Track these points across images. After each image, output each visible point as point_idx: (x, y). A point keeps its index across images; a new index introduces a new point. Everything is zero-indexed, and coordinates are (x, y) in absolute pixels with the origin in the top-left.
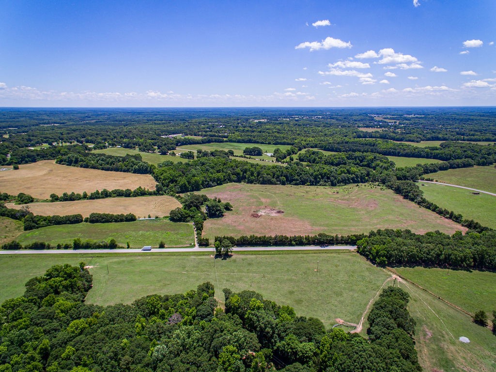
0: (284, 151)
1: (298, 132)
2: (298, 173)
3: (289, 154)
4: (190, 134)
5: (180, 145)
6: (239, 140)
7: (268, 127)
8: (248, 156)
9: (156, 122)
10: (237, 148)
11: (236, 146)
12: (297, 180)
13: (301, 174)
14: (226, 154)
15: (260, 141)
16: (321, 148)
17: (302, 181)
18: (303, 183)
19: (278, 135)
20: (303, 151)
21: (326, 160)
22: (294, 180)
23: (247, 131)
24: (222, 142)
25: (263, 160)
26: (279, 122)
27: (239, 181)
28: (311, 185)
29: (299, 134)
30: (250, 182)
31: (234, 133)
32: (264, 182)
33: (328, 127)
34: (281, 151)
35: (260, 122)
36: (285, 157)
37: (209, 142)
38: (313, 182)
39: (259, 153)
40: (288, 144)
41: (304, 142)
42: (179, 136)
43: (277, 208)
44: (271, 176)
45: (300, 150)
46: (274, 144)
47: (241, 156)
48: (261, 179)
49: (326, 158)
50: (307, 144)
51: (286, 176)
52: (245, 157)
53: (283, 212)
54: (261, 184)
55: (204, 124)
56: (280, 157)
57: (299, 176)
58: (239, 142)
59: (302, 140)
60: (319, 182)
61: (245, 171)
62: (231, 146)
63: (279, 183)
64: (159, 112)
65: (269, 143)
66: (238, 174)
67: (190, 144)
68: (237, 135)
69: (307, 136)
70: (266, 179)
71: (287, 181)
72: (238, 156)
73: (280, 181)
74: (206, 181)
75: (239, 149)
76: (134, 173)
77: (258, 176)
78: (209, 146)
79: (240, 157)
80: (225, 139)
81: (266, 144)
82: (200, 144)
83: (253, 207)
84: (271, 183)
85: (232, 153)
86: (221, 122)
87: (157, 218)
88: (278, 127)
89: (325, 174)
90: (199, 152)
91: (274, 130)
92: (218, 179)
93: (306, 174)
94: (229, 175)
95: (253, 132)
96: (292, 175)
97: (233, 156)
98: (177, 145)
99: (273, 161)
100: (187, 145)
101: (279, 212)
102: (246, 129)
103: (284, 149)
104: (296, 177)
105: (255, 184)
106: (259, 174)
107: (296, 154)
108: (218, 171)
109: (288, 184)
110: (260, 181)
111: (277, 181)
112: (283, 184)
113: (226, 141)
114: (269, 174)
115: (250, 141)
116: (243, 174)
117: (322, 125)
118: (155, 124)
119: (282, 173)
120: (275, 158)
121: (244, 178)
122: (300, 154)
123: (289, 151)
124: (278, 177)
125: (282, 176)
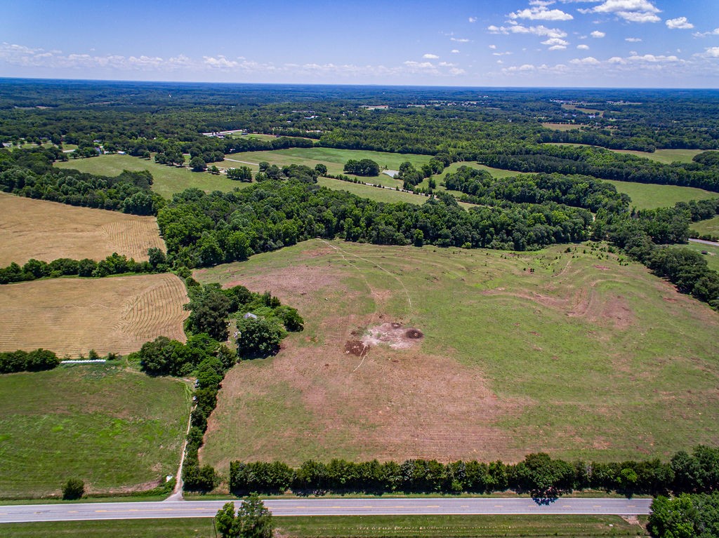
0: (419, 169)
1: (441, 130)
2: (448, 221)
3: (428, 174)
4: (256, 131)
5: (233, 152)
6: (340, 143)
7: (390, 119)
8: (352, 177)
9: (207, 107)
10: (333, 158)
11: (333, 155)
12: (446, 237)
13: (454, 224)
14: (311, 173)
15: (376, 146)
16: (484, 161)
17: (456, 239)
18: (459, 242)
19: (407, 135)
20: (453, 168)
21: (498, 190)
22: (440, 236)
23: (355, 126)
24: (309, 146)
25: (380, 186)
26: (409, 110)
27: (329, 235)
28: (473, 247)
29: (442, 134)
30: (352, 238)
31: (331, 130)
32: (379, 240)
33: (491, 121)
34: (412, 168)
35: (377, 110)
36: (421, 180)
37: (286, 146)
38: (477, 242)
39: (372, 171)
40: (425, 153)
41: (452, 149)
42: (236, 134)
43: (406, 321)
44: (394, 226)
45: (447, 165)
46: (399, 152)
47: (340, 178)
48: (374, 233)
49: (498, 184)
50: (459, 154)
51: (423, 228)
52: (346, 179)
53: (420, 335)
54: (375, 242)
55: (285, 113)
56: (410, 180)
57: (449, 228)
58: (339, 146)
59: (449, 146)
60: (489, 241)
61: (343, 215)
62: (324, 154)
63: (409, 241)
64: (218, 91)
65: (392, 151)
66: (327, 222)
67: (252, 149)
68: (336, 134)
69: (457, 137)
70: (383, 234)
71: (425, 237)
72: (333, 177)
73: (412, 238)
74: (261, 238)
75: (338, 161)
76: (127, 211)
77: (368, 225)
78: (285, 154)
79: (337, 178)
80: (315, 141)
81: (386, 151)
82: (270, 149)
83: (353, 316)
84: (394, 241)
85: (322, 170)
86: (312, 109)
87: (112, 357)
88: (407, 119)
89: (502, 224)
90: (264, 167)
91: (401, 126)
92: (286, 234)
93: (465, 224)
94: (310, 223)
95: (365, 128)
96: (435, 225)
97: (325, 176)
98: (227, 152)
99: (397, 189)
100: (246, 151)
101: (412, 335)
102: (353, 123)
103: (418, 162)
104: (445, 231)
105: (361, 242)
106: (370, 222)
107: (440, 173)
108: (289, 216)
109: (427, 244)
110: (371, 237)
111: (406, 237)
112: (418, 243)
113: (317, 146)
114: (391, 224)
115: (357, 147)
116: (339, 221)
117: (480, 117)
118: (205, 110)
119: (417, 221)
120: (402, 182)
121: (339, 229)
122: (448, 175)
123: (427, 167)
124: (408, 229)
125: (415, 227)
